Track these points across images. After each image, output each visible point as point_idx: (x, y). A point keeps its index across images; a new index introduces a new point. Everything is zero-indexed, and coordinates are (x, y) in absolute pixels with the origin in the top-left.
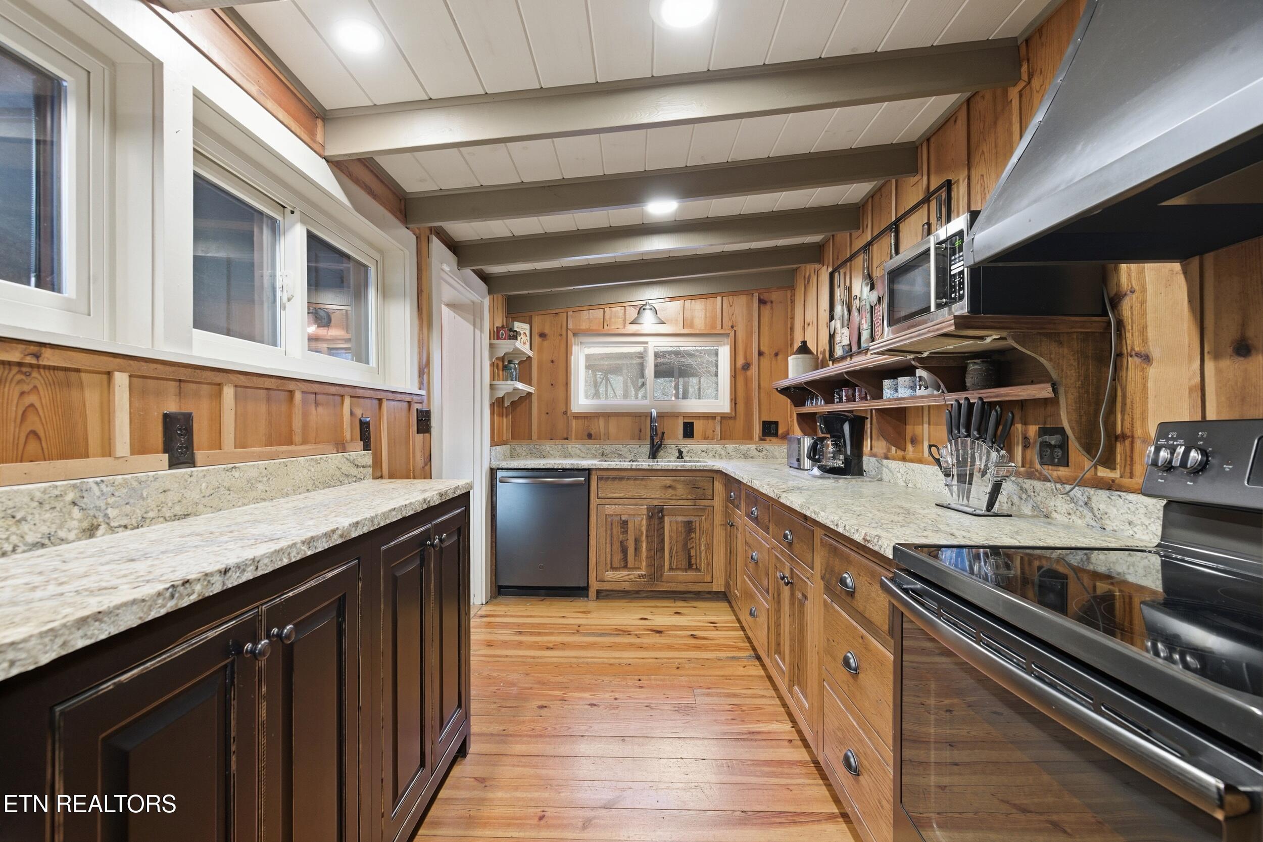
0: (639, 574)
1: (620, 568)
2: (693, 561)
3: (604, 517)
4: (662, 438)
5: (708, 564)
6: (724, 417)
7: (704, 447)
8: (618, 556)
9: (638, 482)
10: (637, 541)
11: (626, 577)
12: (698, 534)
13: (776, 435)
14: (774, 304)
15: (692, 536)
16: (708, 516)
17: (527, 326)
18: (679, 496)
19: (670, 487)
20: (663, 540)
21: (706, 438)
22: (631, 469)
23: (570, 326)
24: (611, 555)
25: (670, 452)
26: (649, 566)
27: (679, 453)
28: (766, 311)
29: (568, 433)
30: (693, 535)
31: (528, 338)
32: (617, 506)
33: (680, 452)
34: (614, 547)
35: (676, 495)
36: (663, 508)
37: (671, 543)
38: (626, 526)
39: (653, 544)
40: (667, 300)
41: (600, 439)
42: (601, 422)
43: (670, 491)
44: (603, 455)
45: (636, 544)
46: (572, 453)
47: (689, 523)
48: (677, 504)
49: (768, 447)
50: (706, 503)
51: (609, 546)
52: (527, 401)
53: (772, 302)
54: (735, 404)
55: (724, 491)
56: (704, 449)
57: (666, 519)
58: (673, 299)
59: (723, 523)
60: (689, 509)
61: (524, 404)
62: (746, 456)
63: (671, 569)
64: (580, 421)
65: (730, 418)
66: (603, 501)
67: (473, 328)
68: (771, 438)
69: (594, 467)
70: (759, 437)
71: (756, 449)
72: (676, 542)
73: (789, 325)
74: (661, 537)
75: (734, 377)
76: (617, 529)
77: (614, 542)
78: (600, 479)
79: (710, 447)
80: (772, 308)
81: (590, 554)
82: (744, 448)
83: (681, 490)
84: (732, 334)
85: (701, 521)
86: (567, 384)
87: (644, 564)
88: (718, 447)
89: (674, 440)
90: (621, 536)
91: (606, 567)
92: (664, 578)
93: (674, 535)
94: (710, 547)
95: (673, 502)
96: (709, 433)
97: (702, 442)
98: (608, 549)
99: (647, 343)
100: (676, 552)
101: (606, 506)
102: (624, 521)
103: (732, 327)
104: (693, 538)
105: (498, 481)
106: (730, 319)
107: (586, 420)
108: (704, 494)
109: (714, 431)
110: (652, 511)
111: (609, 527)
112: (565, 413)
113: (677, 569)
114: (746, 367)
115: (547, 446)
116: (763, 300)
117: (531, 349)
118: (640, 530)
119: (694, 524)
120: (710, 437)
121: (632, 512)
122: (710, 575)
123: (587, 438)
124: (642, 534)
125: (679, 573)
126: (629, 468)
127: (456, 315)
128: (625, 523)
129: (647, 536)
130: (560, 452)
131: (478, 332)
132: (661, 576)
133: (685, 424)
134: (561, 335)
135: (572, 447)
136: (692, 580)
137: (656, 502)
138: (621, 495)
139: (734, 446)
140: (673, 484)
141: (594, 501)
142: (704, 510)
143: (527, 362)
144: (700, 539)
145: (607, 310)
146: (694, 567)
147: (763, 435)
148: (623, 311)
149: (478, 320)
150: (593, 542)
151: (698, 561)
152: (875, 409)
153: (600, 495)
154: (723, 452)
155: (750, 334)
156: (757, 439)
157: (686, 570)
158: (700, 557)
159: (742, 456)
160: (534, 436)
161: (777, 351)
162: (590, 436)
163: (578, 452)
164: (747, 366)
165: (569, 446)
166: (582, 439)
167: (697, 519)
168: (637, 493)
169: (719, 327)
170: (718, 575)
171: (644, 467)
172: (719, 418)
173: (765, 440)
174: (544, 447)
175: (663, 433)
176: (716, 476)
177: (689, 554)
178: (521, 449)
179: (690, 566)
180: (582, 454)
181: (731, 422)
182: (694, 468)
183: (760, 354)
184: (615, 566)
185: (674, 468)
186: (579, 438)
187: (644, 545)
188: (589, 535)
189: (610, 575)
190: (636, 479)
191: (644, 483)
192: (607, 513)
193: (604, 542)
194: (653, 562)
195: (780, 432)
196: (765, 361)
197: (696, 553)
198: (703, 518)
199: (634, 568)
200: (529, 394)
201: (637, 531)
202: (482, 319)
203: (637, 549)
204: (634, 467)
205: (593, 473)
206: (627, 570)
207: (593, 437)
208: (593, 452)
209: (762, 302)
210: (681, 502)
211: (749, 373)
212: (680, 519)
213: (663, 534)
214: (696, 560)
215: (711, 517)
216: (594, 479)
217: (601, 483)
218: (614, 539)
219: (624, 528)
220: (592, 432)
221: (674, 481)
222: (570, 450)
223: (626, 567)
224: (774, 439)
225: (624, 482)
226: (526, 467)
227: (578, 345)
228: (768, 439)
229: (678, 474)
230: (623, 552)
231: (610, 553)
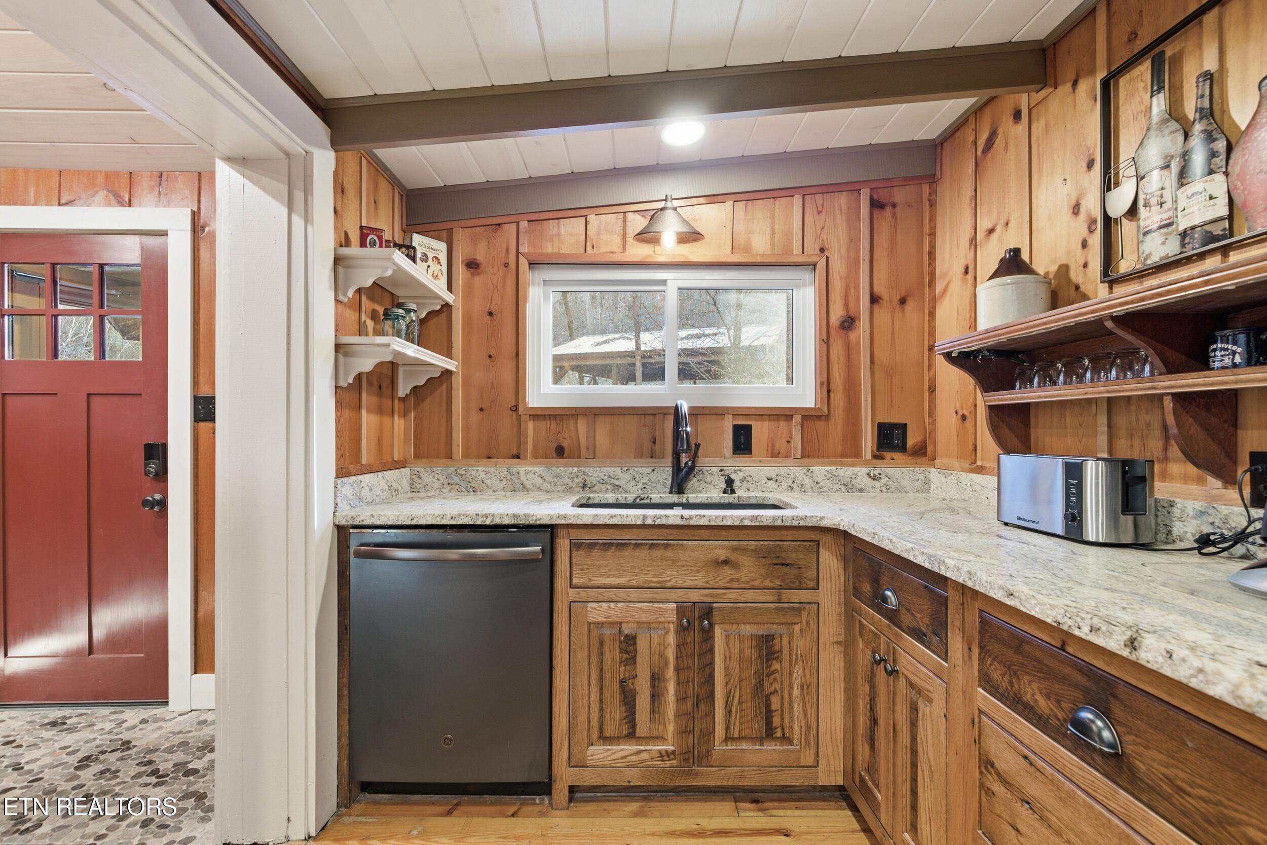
0: (660, 751)
1: (619, 738)
2: (776, 721)
3: (586, 627)
4: (695, 457)
5: (808, 728)
6: (808, 416)
7: (772, 472)
8: (615, 714)
9: (657, 553)
10: (656, 679)
11: (634, 758)
12: (786, 664)
13: (903, 448)
14: (898, 209)
15: (773, 668)
16: (808, 622)
17: (442, 246)
18: (744, 583)
19: (726, 562)
20: (711, 678)
21: (775, 454)
22: (644, 526)
23: (524, 249)
24: (601, 710)
25: (708, 480)
26: (684, 732)
27: (726, 482)
28: (885, 219)
29: (519, 447)
30: (776, 666)
31: (444, 268)
32: (612, 605)
33: (730, 482)
34: (607, 693)
35: (738, 580)
36: (712, 608)
37: (727, 683)
38: (631, 648)
39: (691, 684)
40: (702, 200)
41: (579, 457)
42: (582, 425)
43: (727, 570)
44: (584, 486)
45: (653, 686)
46: (527, 484)
47: (767, 640)
48: (742, 599)
49: (890, 471)
50: (805, 595)
51: (595, 690)
52: (444, 386)
53: (894, 206)
54: (829, 391)
55: (842, 571)
56: (773, 475)
57: (718, 631)
58: (713, 198)
59: (841, 638)
60: (767, 609)
61: (438, 392)
62: (849, 487)
63: (728, 739)
64: (542, 424)
65: (819, 417)
66: (583, 594)
67: (285, 211)
68: (895, 455)
69: (563, 522)
70: (872, 451)
71: (868, 474)
72: (741, 680)
73: (926, 248)
74: (707, 671)
75: (825, 341)
76: (612, 654)
77: (606, 683)
78: (576, 546)
79: (783, 471)
80: (894, 216)
81: (556, 709)
82: (845, 472)
83: (749, 568)
84: (821, 264)
85: (791, 635)
86: (518, 355)
87: (671, 728)
88: (798, 472)
89: (717, 459)
90: (622, 669)
91: (589, 736)
92: (715, 756)
93: (735, 665)
94: (811, 689)
95: (732, 595)
96: (781, 445)
97: (771, 462)
98: (595, 696)
99: (664, 282)
100: (740, 703)
101: (590, 605)
102: (627, 636)
103: (822, 250)
104: (773, 672)
105: (352, 556)
106: (818, 237)
107: (553, 423)
108: (799, 578)
109: (788, 442)
110: (688, 614)
111: (595, 649)
112: (515, 409)
113: (741, 738)
114: (846, 324)
115: (481, 471)
116: (878, 201)
117: (450, 288)
118: (662, 656)
119: (777, 641)
120: (783, 452)
121: (644, 618)
122: (813, 751)
123: (554, 455)
124: (667, 663)
125: (744, 746)
126: (639, 522)
127: (247, 182)
128: (631, 640)
129: (677, 669)
130: (504, 482)
131: (298, 222)
132: (708, 753)
133: (737, 429)
134: (506, 265)
135: (526, 474)
136: (772, 763)
137: (695, 596)
138: (622, 581)
139: (828, 468)
140: (733, 557)
141: (564, 594)
142: (798, 611)
143: (443, 317)
144: (790, 674)
145: (591, 218)
146: (779, 734)
147: (878, 450)
148: (620, 222)
149: (299, 196)
150: (561, 683)
151: (786, 721)
152: (1174, 395)
153: (575, 581)
154: (808, 482)
155: (854, 264)
156: (869, 456)
157: (760, 740)
158: (791, 712)
159: (843, 488)
160: (458, 451)
161: (903, 294)
162: (560, 452)
163: (539, 481)
164: (849, 323)
165: (522, 470)
166: (545, 457)
167: (784, 629)
168: (657, 576)
169: (797, 249)
170: (830, 750)
171: (670, 522)
172: (798, 418)
173: (882, 458)
174: (474, 473)
175: (698, 446)
176: (825, 539)
177: (768, 705)
178: (431, 476)
179: (769, 733)
180: (546, 486)
181: (820, 425)
182: (779, 523)
183: (874, 299)
184: (608, 735)
185: (737, 523)
186: (540, 455)
187: (671, 687)
188: (551, 667)
189: (598, 753)
190: (652, 546)
191: (669, 553)
192: (591, 620)
193: (586, 683)
194: (690, 724)
195: (911, 442)
196: (883, 315)
197: (782, 704)
198: (797, 628)
199: (650, 737)
200: (447, 373)
201: (656, 658)
202: (308, 191)
203: (656, 697)
204: (649, 522)
205: (561, 533)
206: (634, 741)
207: (566, 455)
208: (566, 480)
209: (876, 205)
210: (750, 595)
211: (852, 336)
212: (748, 630)
213: (712, 663)
214: (782, 718)
215: (813, 626)
216: (563, 545)
217: (578, 555)
218: (607, 676)
219: (627, 652)
220: (565, 444)
221: (735, 549)
222: (523, 478)
223: (631, 735)
224: (898, 456)
225: (627, 553)
226: (414, 523)
227: (539, 285)
228: (888, 455)
229: (742, 534)
230: (626, 704)
231: (598, 705)
